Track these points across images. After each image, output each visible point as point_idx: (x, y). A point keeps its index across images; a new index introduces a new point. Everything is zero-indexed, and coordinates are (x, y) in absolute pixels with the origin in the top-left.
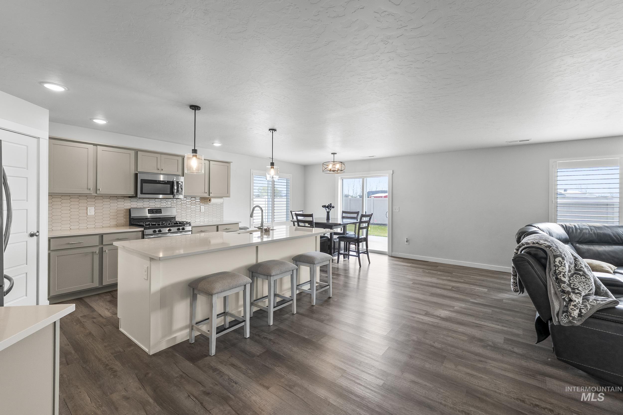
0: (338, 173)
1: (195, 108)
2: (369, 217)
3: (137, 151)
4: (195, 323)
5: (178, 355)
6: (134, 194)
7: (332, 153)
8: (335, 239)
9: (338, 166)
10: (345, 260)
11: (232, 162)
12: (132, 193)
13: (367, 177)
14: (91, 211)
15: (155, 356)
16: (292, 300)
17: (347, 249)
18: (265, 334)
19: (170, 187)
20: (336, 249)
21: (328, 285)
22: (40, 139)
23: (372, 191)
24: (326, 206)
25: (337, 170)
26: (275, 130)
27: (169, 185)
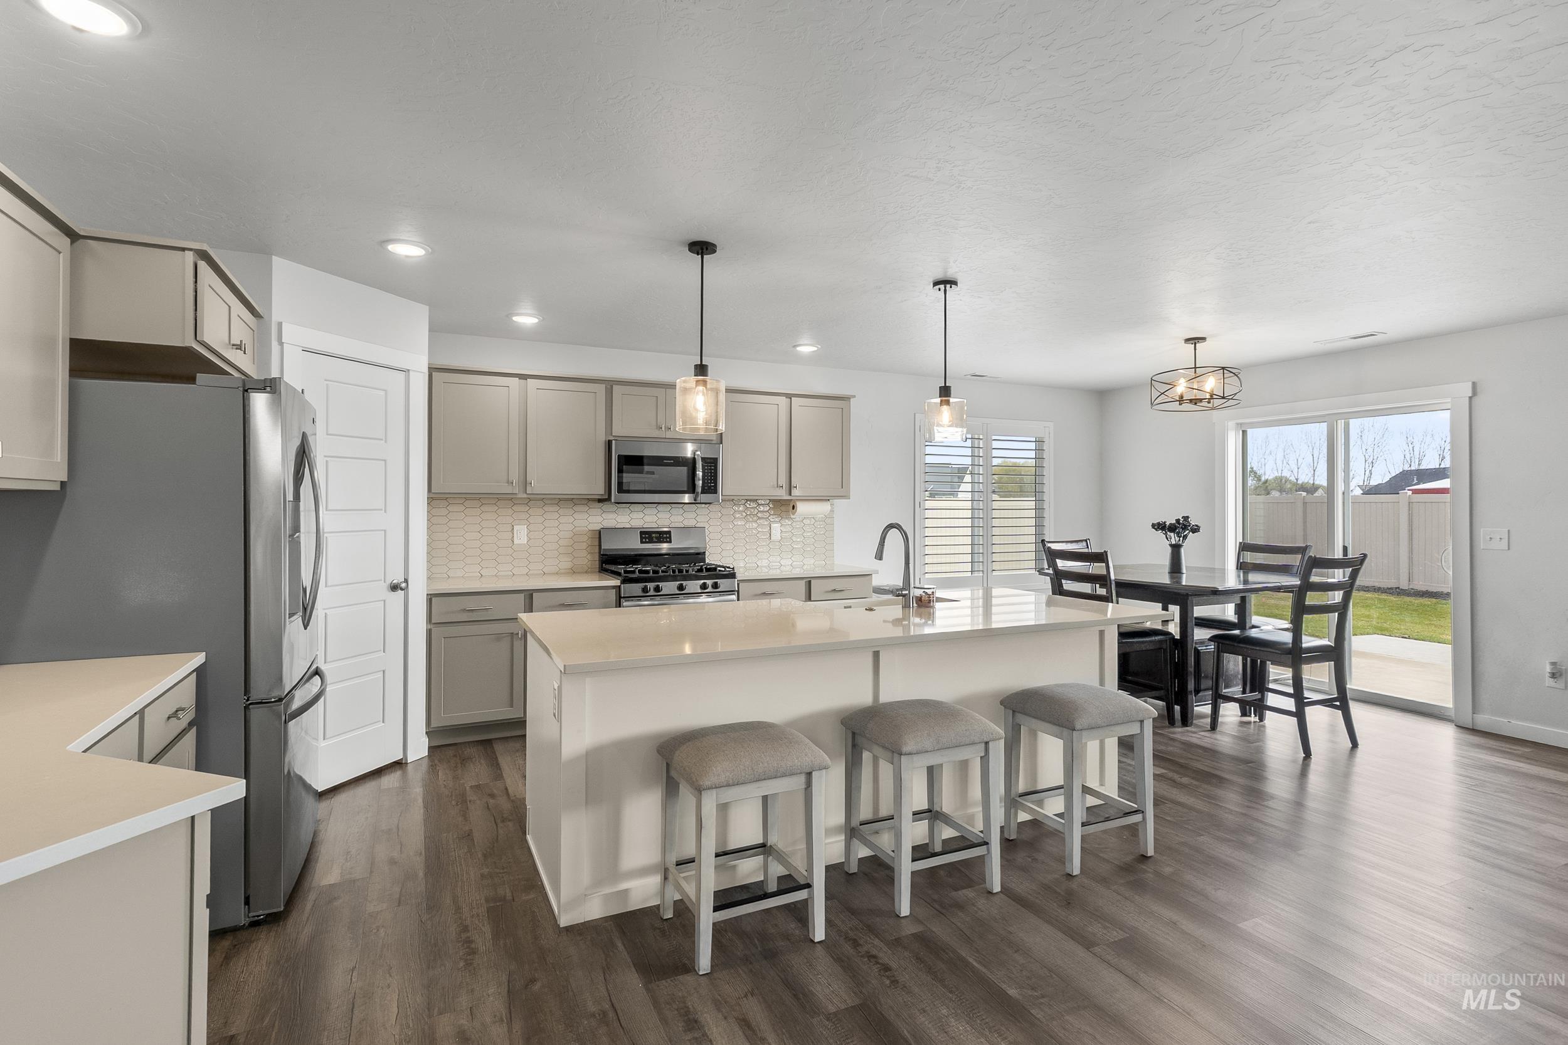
0: (1213, 408)
1: (701, 248)
2: (1351, 569)
3: (610, 385)
4: (675, 863)
5: (620, 945)
6: (603, 493)
7: (1187, 340)
8: (1202, 642)
9: (1211, 384)
10: (1250, 723)
11: (854, 396)
12: (599, 490)
13: (1347, 416)
14: (521, 535)
15: (570, 932)
16: (986, 843)
17: (1256, 681)
18: (877, 942)
19: (688, 473)
20: (1206, 677)
21: (1136, 812)
22: (411, 373)
23: (1422, 467)
24: (1168, 524)
25: (1208, 396)
26: (953, 283)
27: (686, 468)
